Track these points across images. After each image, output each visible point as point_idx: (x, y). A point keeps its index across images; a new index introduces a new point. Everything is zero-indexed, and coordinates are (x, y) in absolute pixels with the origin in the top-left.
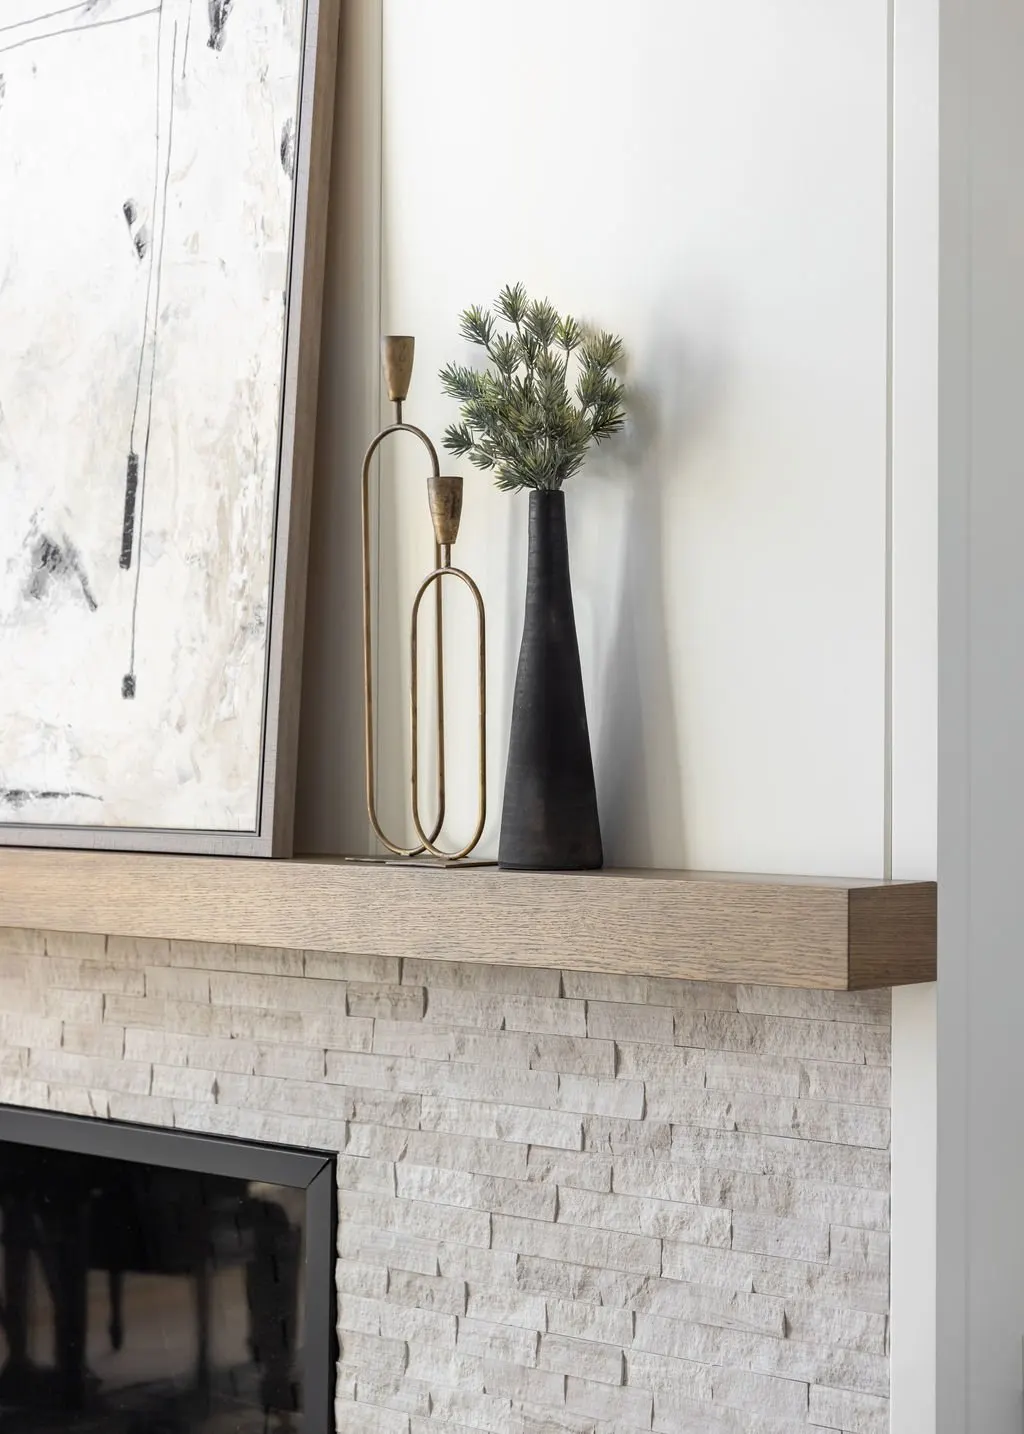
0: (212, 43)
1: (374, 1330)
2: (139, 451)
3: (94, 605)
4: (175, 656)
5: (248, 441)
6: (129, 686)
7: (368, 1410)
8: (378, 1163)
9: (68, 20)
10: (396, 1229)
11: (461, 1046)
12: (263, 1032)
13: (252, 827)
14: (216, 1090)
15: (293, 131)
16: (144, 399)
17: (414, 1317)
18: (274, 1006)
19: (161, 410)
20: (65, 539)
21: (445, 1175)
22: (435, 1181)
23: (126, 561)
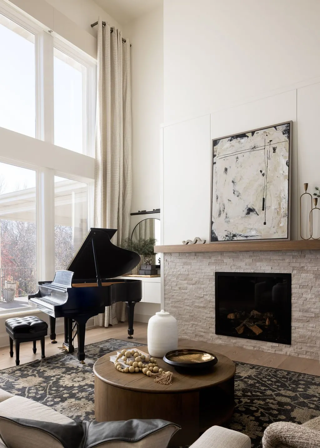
0: (274, 152)
1: (297, 292)
2: (265, 197)
3: (258, 215)
4: (272, 220)
5: (283, 196)
6: (265, 223)
7: (296, 301)
8: (298, 274)
9: (249, 150)
10: (300, 281)
11: (311, 260)
12: (279, 261)
13: (287, 237)
14: (272, 268)
15: (288, 161)
16: (265, 192)
17: (303, 290)
18: (281, 258)
19: (268, 193)
20: (253, 208)
21: (308, 275)
22: (307, 275)
23: (263, 210)
